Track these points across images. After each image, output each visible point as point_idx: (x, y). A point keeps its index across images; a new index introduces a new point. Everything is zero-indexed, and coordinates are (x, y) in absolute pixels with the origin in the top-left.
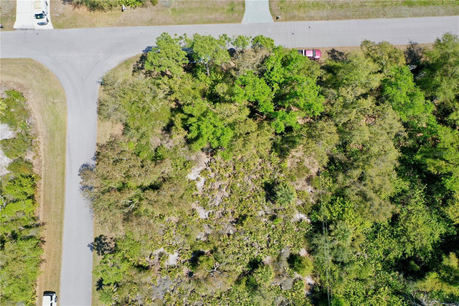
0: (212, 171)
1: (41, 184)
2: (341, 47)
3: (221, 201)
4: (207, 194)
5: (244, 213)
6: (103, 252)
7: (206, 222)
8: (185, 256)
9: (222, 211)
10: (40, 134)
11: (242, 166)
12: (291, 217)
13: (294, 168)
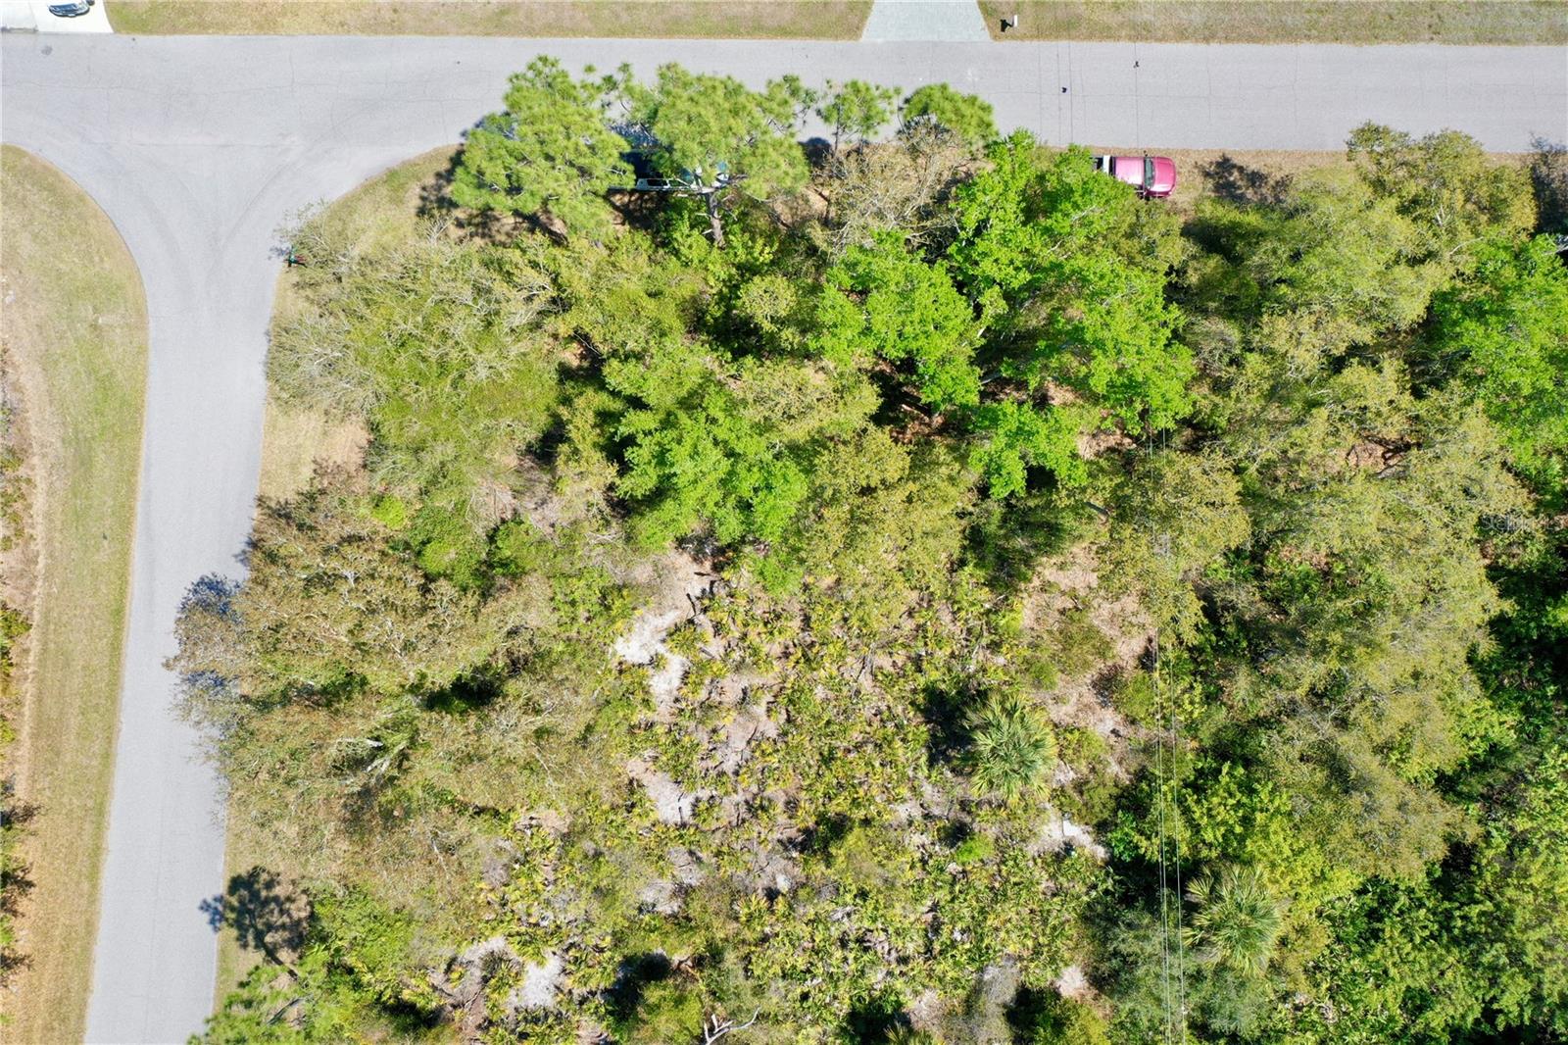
0: (718, 628)
1: (26, 651)
2: (1259, 153)
3: (747, 754)
4: (692, 724)
5: (839, 809)
6: (259, 937)
7: (681, 836)
8: (590, 976)
9: (749, 797)
10: (36, 448)
11: (837, 616)
12: (1027, 833)
13: (1050, 632)
